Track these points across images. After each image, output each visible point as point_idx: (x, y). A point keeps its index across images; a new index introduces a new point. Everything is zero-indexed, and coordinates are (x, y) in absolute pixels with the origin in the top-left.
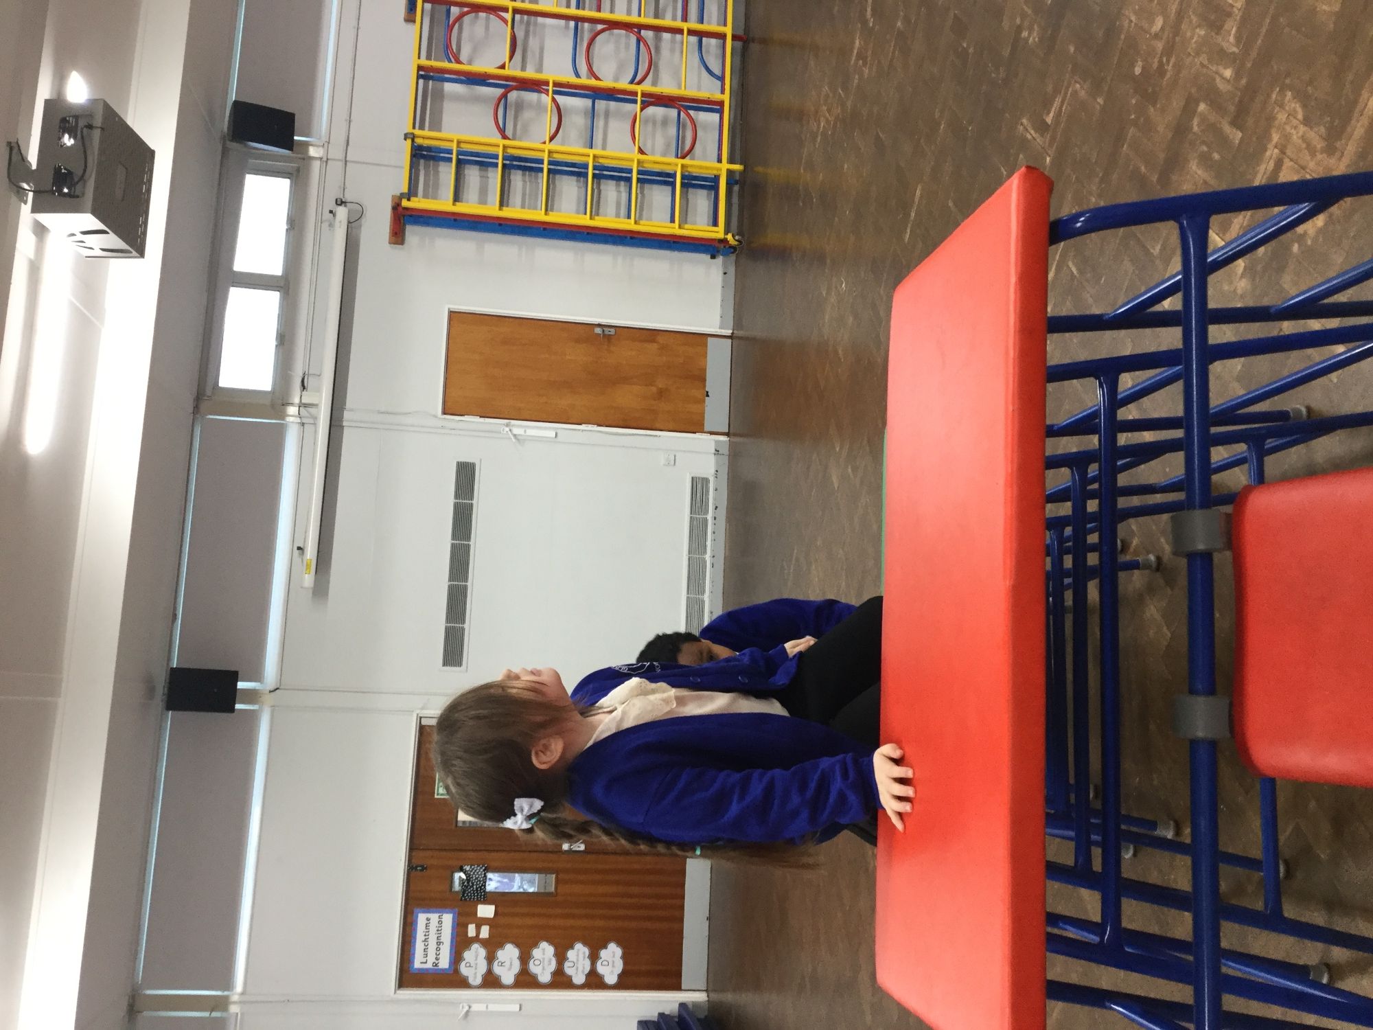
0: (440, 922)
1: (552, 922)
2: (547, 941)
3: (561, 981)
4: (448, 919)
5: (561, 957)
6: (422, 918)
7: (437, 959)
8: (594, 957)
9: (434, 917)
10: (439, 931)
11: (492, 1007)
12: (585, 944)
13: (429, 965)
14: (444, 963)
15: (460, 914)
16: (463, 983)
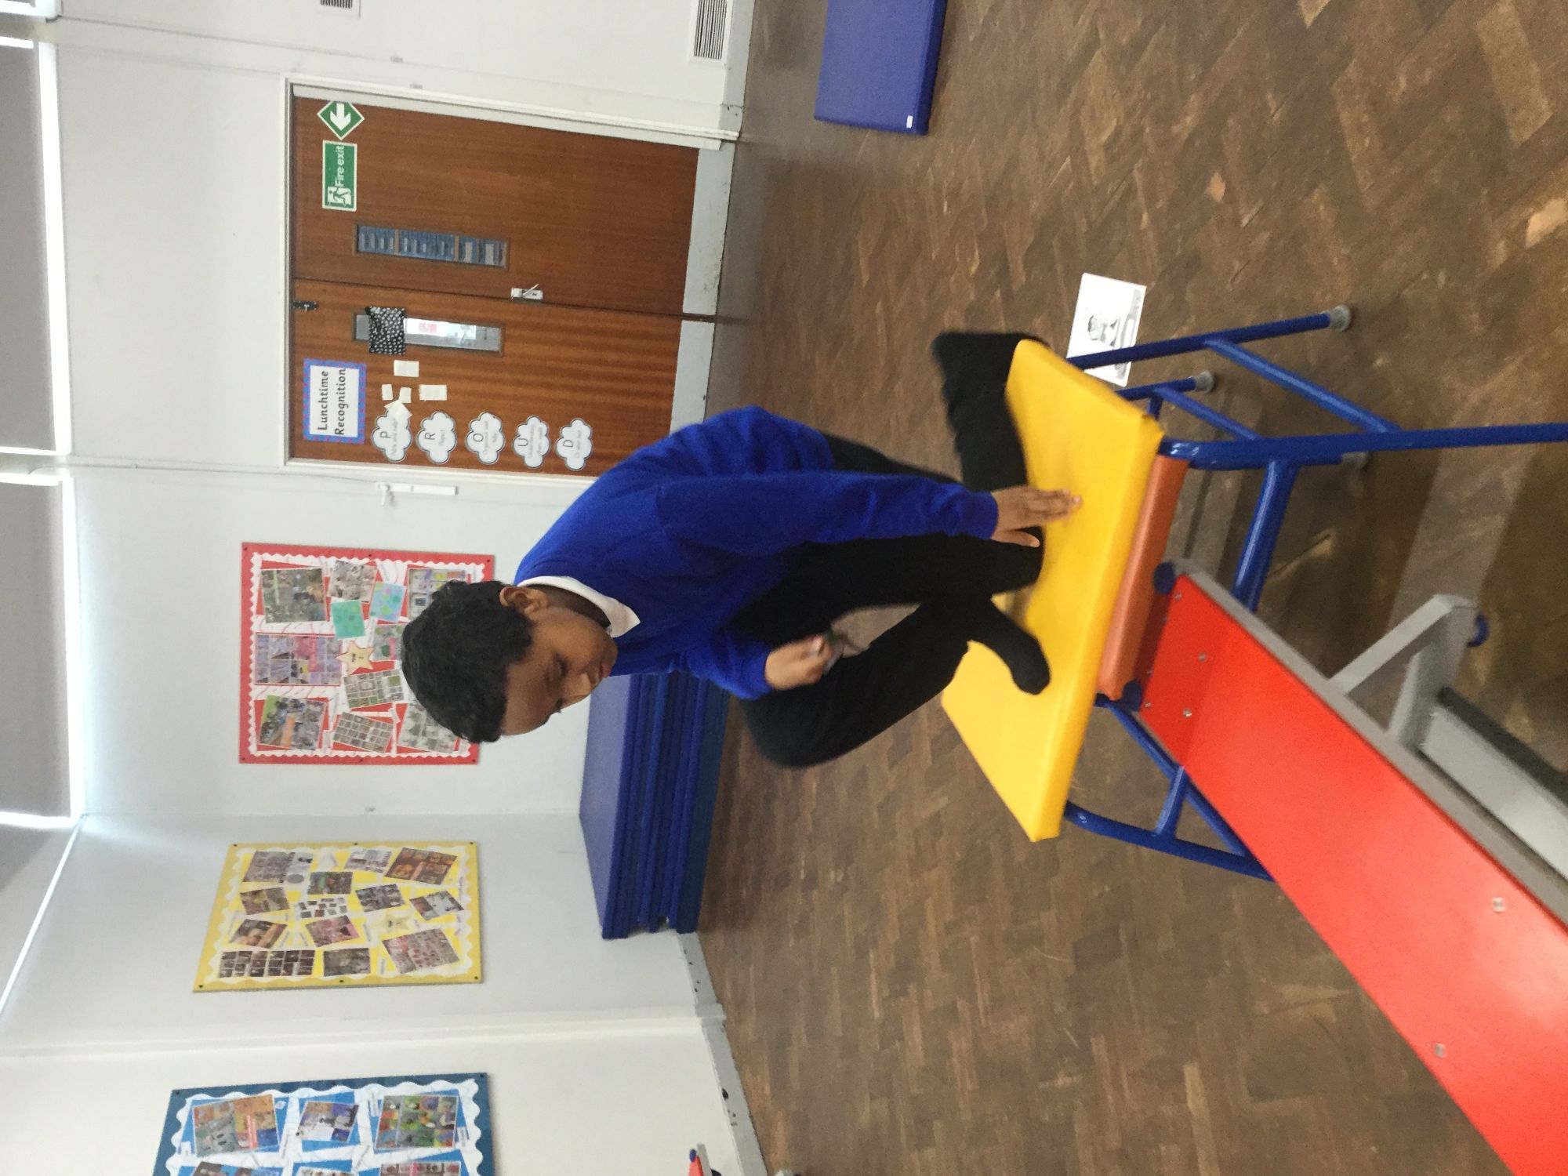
0: (342, 379)
1: (497, 389)
2: (491, 413)
3: (509, 461)
4: (353, 376)
5: (509, 433)
6: (315, 372)
7: (341, 425)
8: (554, 436)
9: (333, 372)
10: (341, 389)
11: (418, 489)
12: (542, 419)
13: (330, 432)
14: (351, 430)
15: (369, 370)
16: (379, 457)
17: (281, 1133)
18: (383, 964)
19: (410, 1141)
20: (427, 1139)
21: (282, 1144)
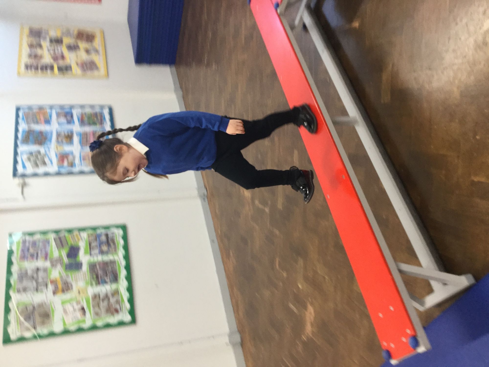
17: (51, 120)
18: (76, 70)
19: (90, 124)
20: (94, 124)
21: (52, 123)
